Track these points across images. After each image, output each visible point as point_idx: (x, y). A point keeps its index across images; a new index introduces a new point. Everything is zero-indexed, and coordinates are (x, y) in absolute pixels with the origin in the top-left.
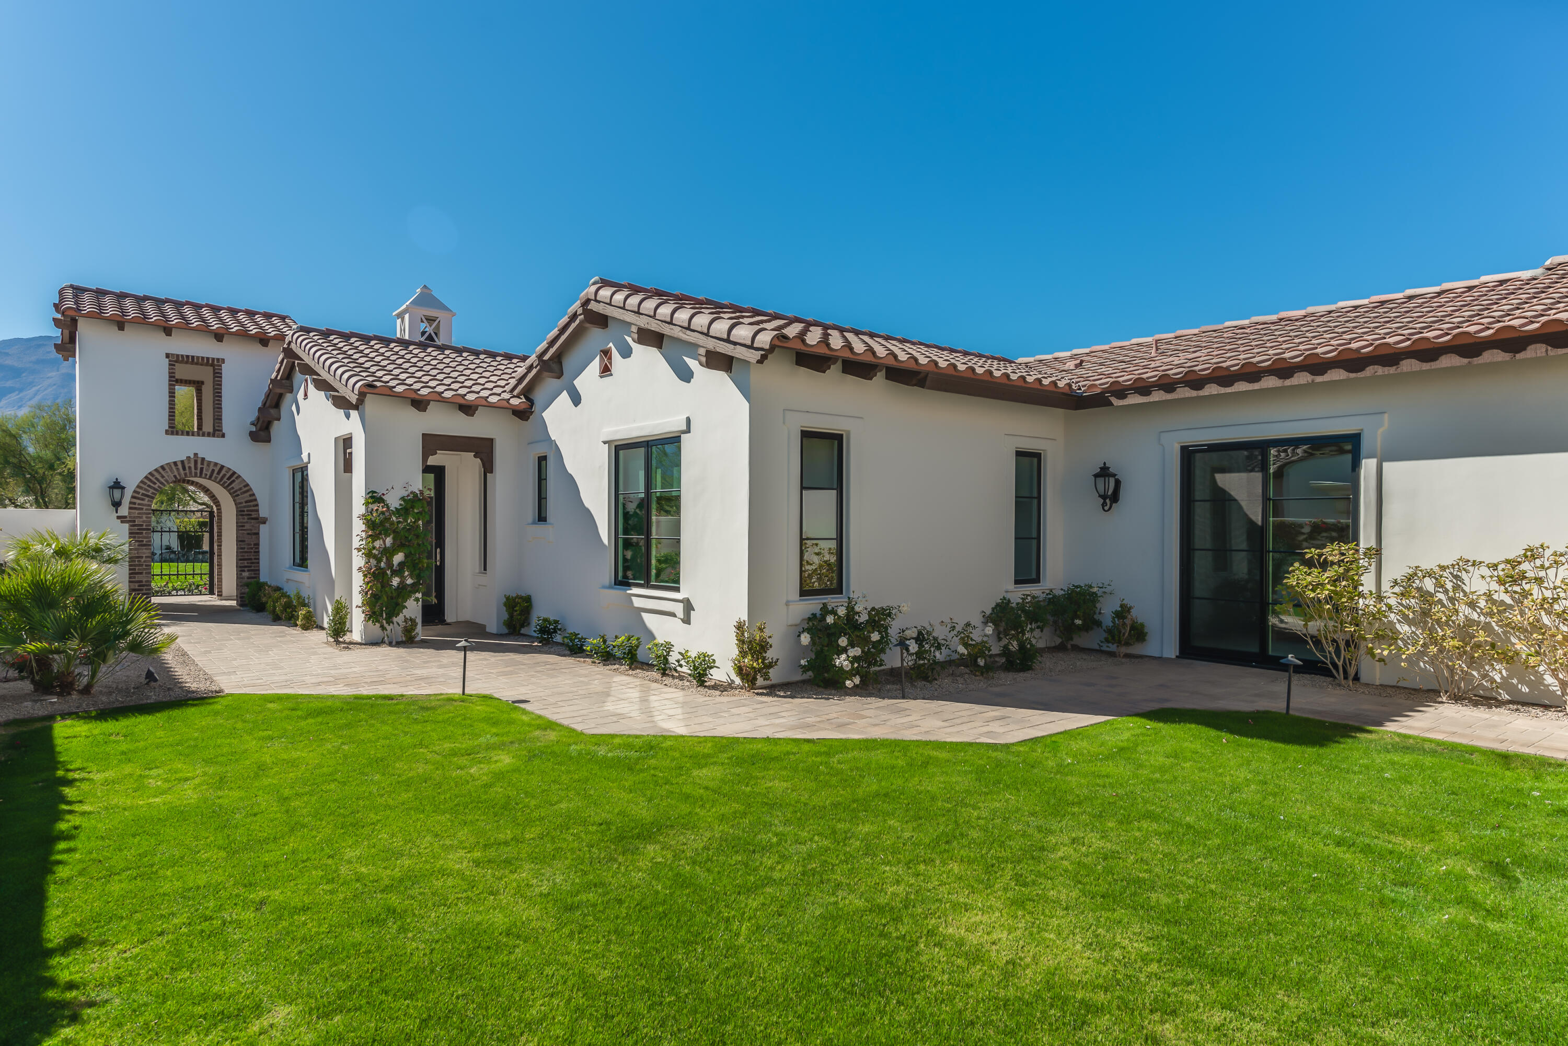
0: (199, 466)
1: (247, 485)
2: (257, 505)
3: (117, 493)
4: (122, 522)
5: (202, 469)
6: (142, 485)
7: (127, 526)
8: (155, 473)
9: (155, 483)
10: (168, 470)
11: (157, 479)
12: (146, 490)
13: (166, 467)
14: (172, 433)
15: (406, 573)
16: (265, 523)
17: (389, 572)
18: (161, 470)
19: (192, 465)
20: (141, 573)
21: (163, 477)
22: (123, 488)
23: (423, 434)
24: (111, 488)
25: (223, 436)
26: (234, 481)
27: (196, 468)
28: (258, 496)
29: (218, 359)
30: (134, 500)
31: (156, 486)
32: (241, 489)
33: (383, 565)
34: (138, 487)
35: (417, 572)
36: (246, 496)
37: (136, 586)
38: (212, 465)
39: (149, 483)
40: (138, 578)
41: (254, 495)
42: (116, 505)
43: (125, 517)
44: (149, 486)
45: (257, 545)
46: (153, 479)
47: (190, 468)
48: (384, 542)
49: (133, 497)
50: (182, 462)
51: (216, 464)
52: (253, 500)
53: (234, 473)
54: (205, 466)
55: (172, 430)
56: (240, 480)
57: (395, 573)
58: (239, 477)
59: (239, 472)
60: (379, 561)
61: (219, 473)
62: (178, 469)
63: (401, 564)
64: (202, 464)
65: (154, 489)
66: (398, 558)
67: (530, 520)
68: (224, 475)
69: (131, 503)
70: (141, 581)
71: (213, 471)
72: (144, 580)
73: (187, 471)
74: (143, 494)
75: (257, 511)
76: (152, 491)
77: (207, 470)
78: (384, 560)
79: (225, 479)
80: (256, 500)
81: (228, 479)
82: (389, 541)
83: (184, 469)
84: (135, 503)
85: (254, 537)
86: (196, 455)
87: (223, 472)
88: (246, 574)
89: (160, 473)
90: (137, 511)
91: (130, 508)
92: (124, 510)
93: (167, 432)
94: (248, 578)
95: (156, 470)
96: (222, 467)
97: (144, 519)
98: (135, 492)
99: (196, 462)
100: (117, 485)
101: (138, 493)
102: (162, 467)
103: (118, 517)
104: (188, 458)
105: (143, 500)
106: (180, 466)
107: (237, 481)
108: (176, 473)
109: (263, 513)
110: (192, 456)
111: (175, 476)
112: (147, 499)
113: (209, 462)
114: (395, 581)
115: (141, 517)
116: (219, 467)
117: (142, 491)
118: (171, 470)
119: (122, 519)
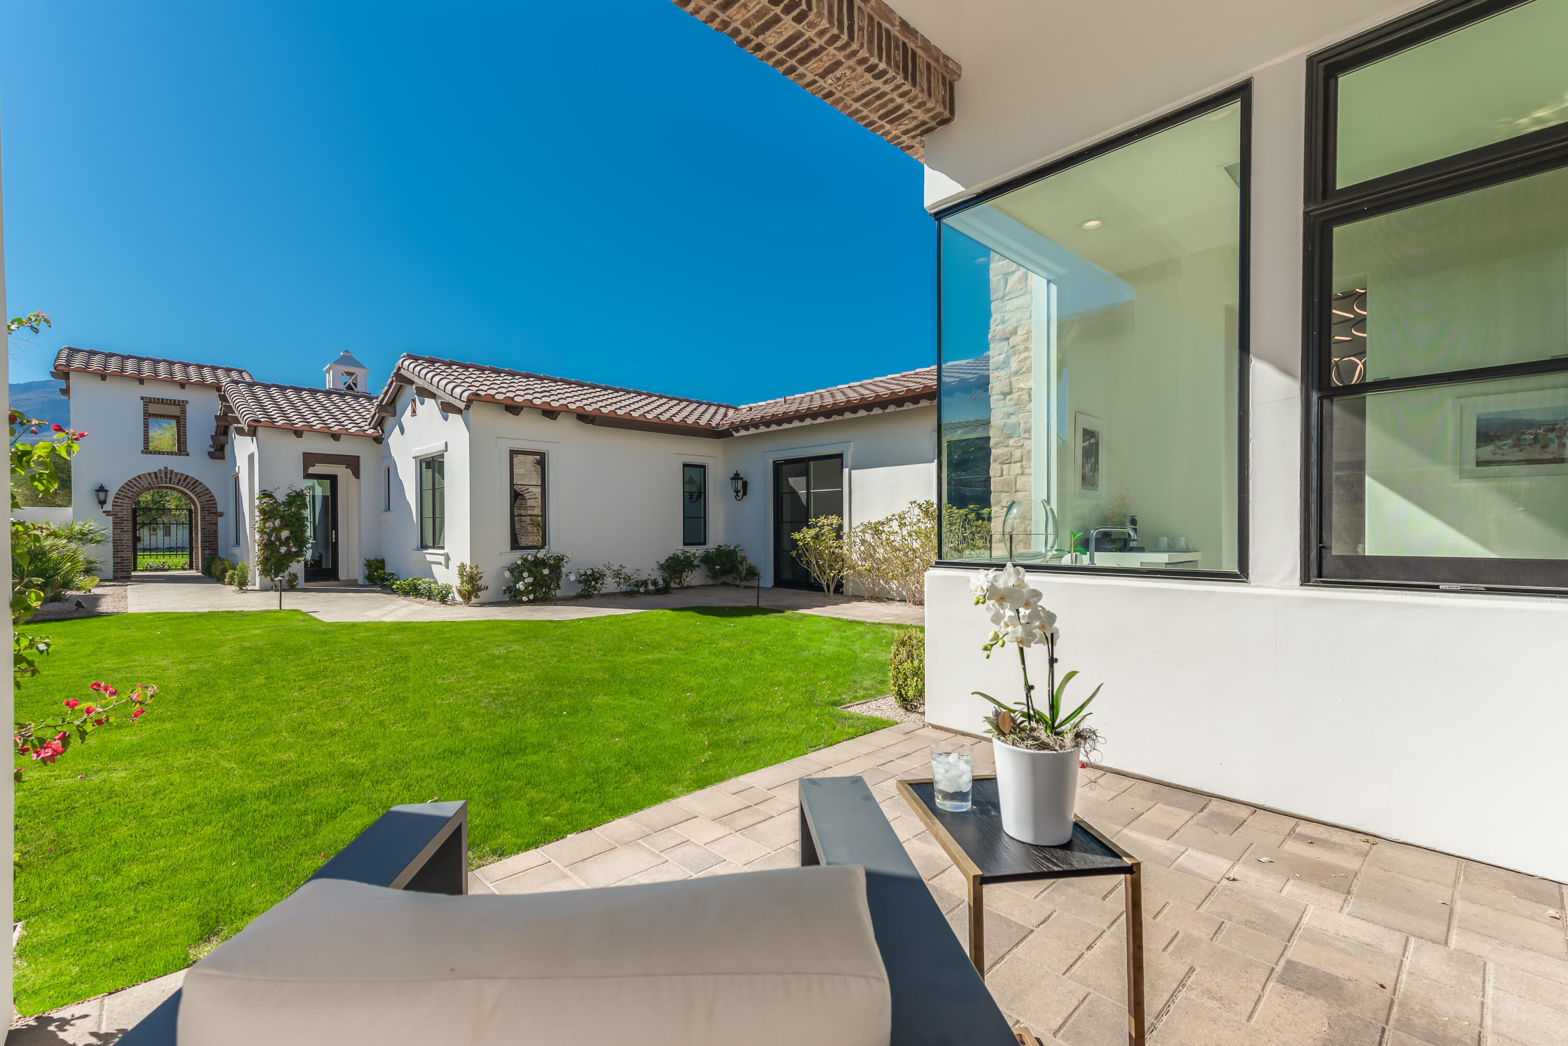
0: (169, 476)
1: (208, 489)
2: (216, 504)
3: (102, 495)
4: (107, 515)
5: (171, 478)
6: (122, 489)
7: (111, 518)
8: (133, 481)
9: (133, 488)
11: (134, 485)
12: (126, 493)
13: (142, 477)
14: (147, 453)
15: (291, 544)
16: (222, 516)
17: (277, 543)
18: (138, 479)
19: (163, 475)
20: (123, 551)
21: (140, 483)
22: (107, 491)
23: (304, 453)
24: (97, 491)
25: (188, 455)
26: (196, 487)
27: (166, 477)
28: (216, 497)
29: (183, 401)
30: (117, 500)
31: (134, 490)
32: (202, 492)
33: (273, 538)
34: (120, 490)
35: (299, 543)
36: (207, 497)
37: (119, 560)
38: (179, 474)
39: (128, 488)
40: (120, 554)
41: (213, 496)
42: (102, 503)
43: (110, 512)
44: (128, 490)
45: (216, 531)
46: (132, 485)
47: (161, 477)
48: (274, 524)
49: (115, 498)
50: (155, 473)
51: (182, 475)
52: (212, 500)
53: (197, 481)
54: (173, 476)
55: (146, 450)
56: (201, 486)
57: (282, 544)
58: (201, 483)
59: (200, 480)
60: (270, 535)
61: (185, 480)
62: (151, 478)
63: (287, 539)
64: (171, 474)
65: (133, 492)
66: (285, 534)
67: (383, 510)
68: (189, 483)
69: (114, 502)
70: (123, 556)
71: (180, 479)
73: (159, 479)
74: (124, 496)
75: (216, 507)
76: (130, 493)
77: (175, 478)
78: (274, 535)
79: (189, 485)
80: (214, 500)
81: (192, 485)
82: (277, 523)
83: (157, 478)
84: (117, 502)
85: (213, 526)
86: (166, 468)
87: (188, 480)
88: (207, 552)
89: (137, 481)
90: (118, 508)
91: (113, 505)
92: (108, 507)
93: (142, 452)
94: (209, 555)
95: (134, 479)
96: (187, 477)
97: (125, 513)
98: (117, 494)
99: (166, 473)
100: (102, 489)
101: (120, 495)
102: (139, 477)
103: (104, 512)
104: (160, 470)
105: (123, 499)
106: (153, 476)
107: (199, 487)
108: (150, 481)
109: (220, 509)
110: (163, 469)
111: (149, 483)
112: (127, 499)
113: (177, 474)
114: (283, 550)
115: (122, 512)
116: (184, 477)
117: (122, 494)
118: (146, 479)
119: (107, 513)
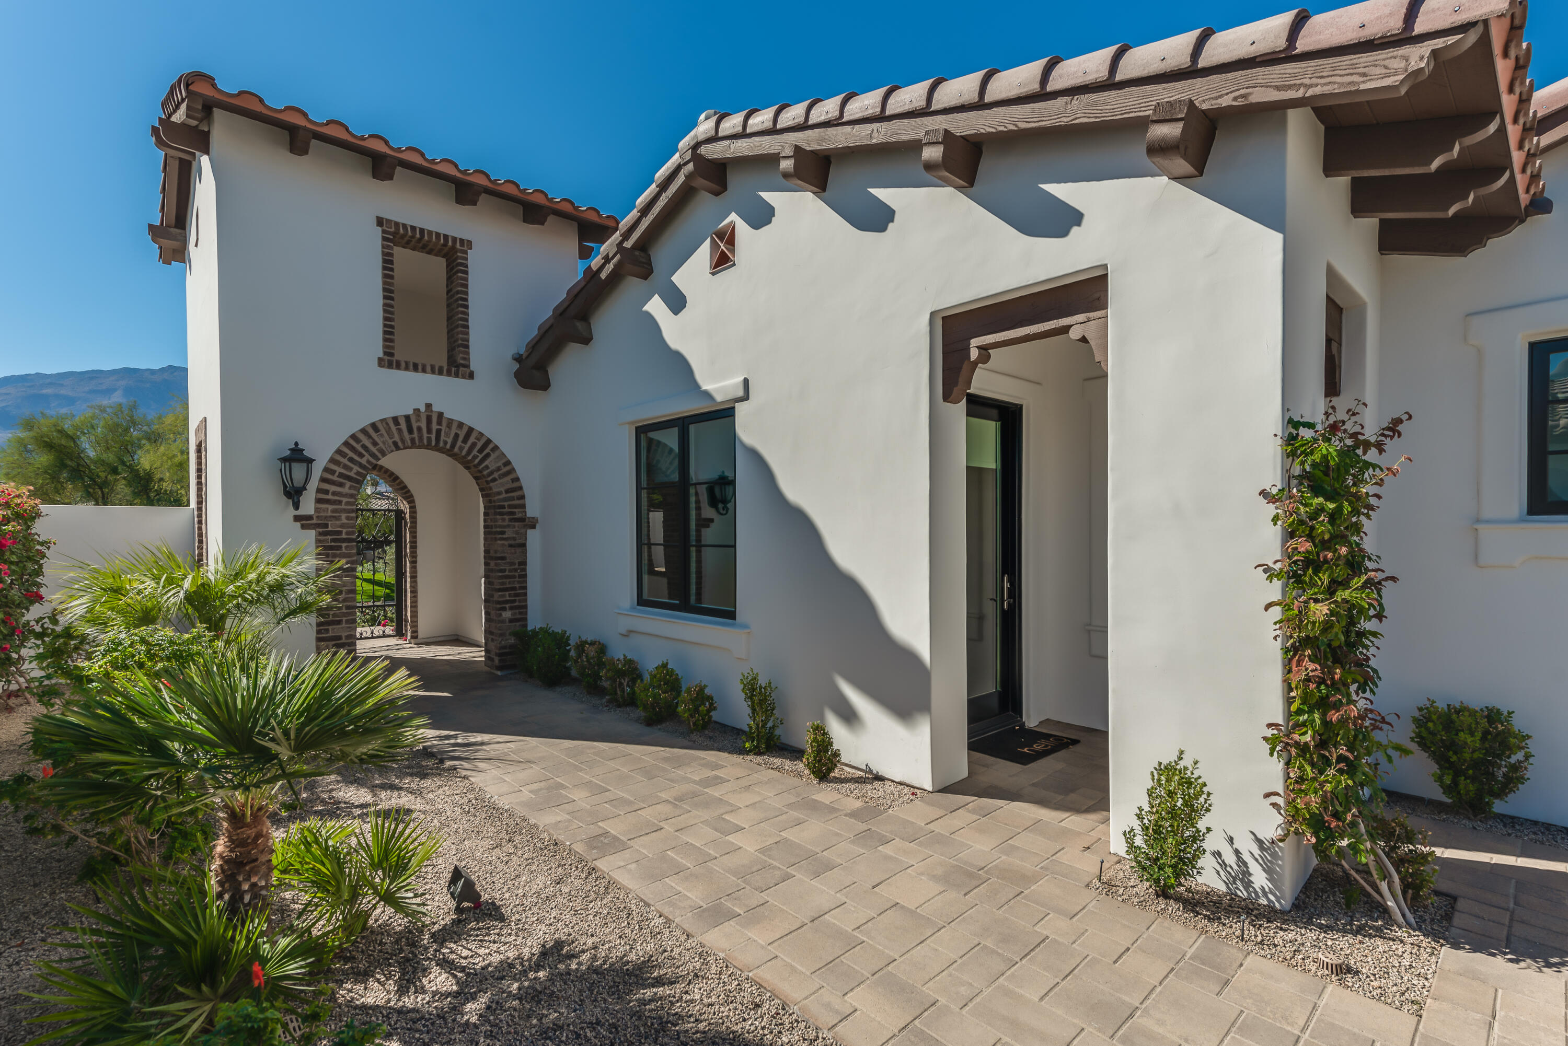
0: (435, 427)
1: (508, 463)
2: (523, 497)
3: (298, 471)
4: (303, 527)
5: (439, 433)
6: (338, 458)
7: (312, 533)
8: (361, 436)
9: (361, 455)
10: (383, 431)
11: (364, 447)
12: (346, 467)
13: (380, 426)
14: (390, 366)
16: (533, 527)
18: (371, 431)
19: (424, 425)
20: (339, 622)
21: (375, 444)
22: (310, 461)
24: (287, 461)
25: (471, 376)
26: (488, 455)
27: (429, 431)
28: (524, 482)
29: (462, 241)
30: (326, 486)
31: (363, 461)
32: (499, 469)
34: (332, 461)
36: (506, 482)
38: (454, 426)
39: (351, 454)
41: (517, 479)
42: (295, 494)
43: (309, 517)
44: (351, 460)
45: (523, 563)
46: (358, 447)
47: (419, 429)
49: (324, 480)
50: (407, 418)
51: (461, 425)
52: (516, 488)
53: (489, 441)
54: (444, 428)
55: (390, 360)
56: (497, 453)
58: (496, 448)
59: (496, 441)
61: (465, 441)
62: (400, 431)
64: (439, 423)
65: (361, 466)
68: (474, 445)
69: (319, 491)
70: (340, 638)
71: (457, 435)
72: (344, 635)
73: (416, 435)
74: (341, 475)
75: (524, 506)
76: (356, 468)
77: (447, 435)
79: (475, 452)
80: (521, 488)
81: (480, 451)
83: (410, 431)
84: (326, 492)
85: (519, 550)
86: (428, 406)
87: (472, 440)
88: (507, 615)
89: (369, 437)
90: (330, 507)
91: (318, 501)
92: (308, 506)
93: (381, 363)
94: (511, 621)
95: (363, 431)
96: (471, 430)
97: (344, 521)
98: (327, 469)
99: (429, 419)
100: (297, 456)
101: (333, 472)
102: (374, 426)
103: (297, 518)
104: (417, 411)
105: (341, 485)
106: (403, 426)
107: (493, 456)
108: (397, 438)
109: (532, 509)
110: (423, 409)
111: (394, 442)
112: (348, 484)
113: (450, 422)
115: (338, 518)
116: (465, 430)
117: (339, 470)
118: (389, 431)
119: (303, 521)
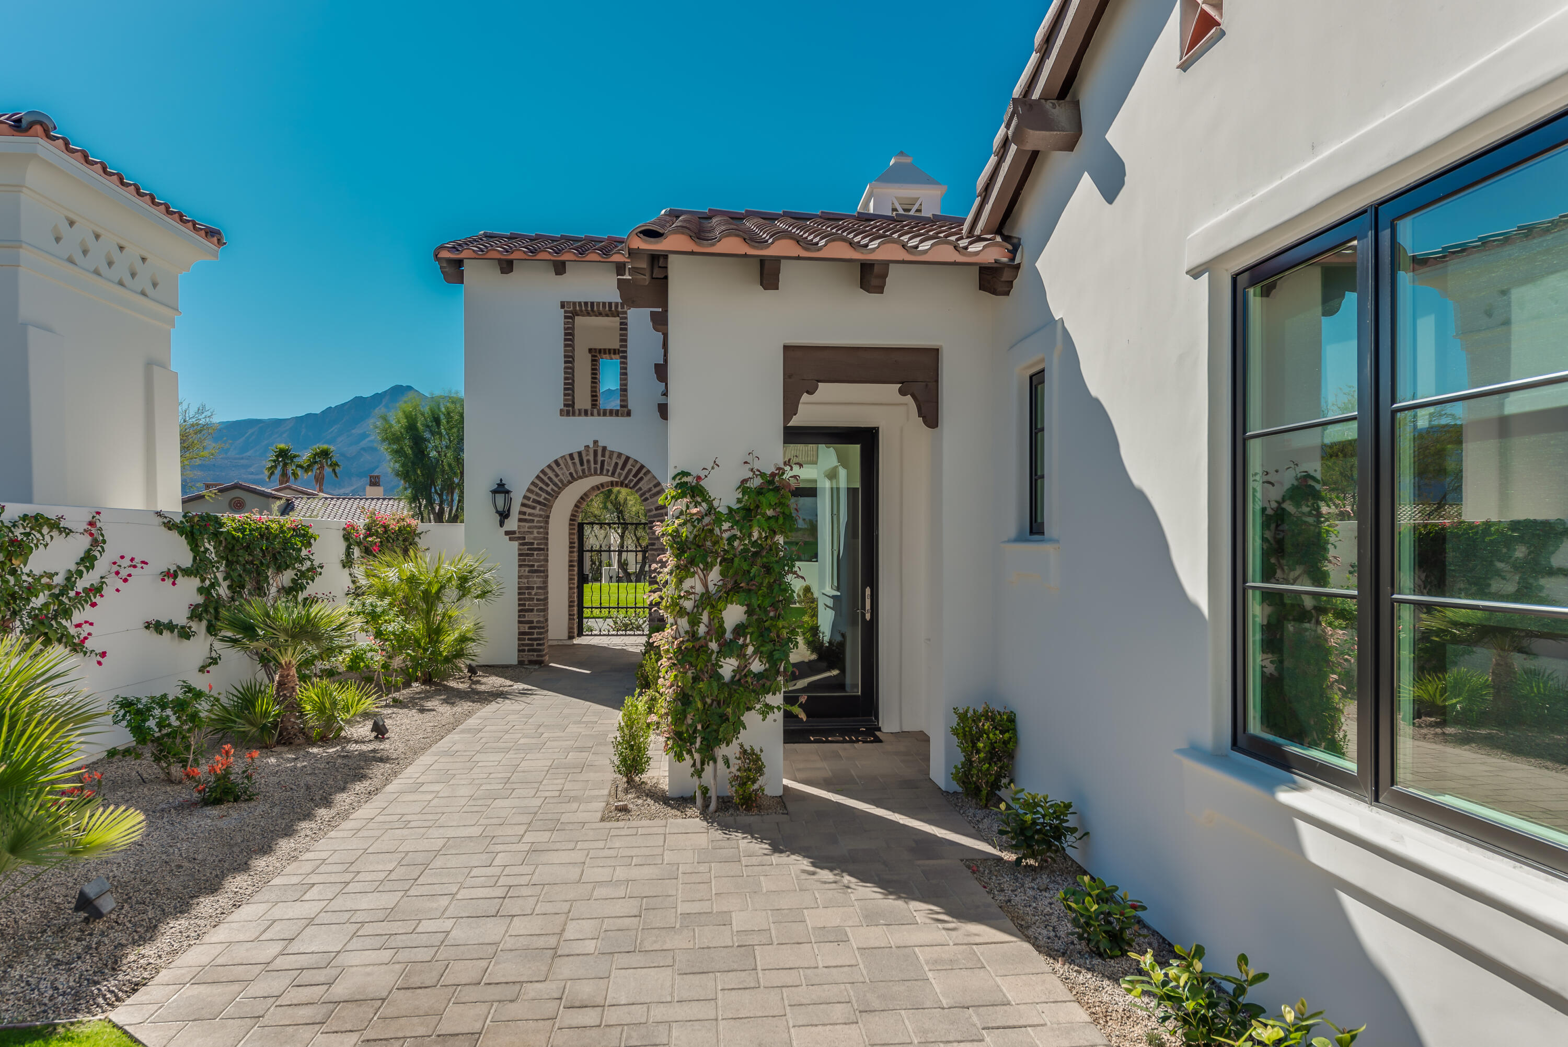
0: (600, 458)
1: (659, 484)
4: (511, 539)
5: (603, 462)
6: (533, 488)
7: (515, 544)
8: (548, 471)
9: (547, 485)
10: (563, 466)
11: (550, 478)
12: (537, 494)
13: (561, 462)
14: (568, 414)
15: (750, 650)
17: (714, 646)
18: (555, 466)
19: (591, 458)
20: (532, 610)
21: (557, 475)
22: (511, 492)
23: (786, 347)
24: (494, 492)
25: (629, 414)
26: (641, 479)
27: (595, 463)
30: (524, 509)
31: (549, 489)
32: (650, 490)
33: (702, 629)
34: (529, 490)
35: (769, 647)
36: (658, 501)
37: (526, 628)
38: (615, 456)
39: (541, 485)
40: (529, 616)
42: (504, 515)
43: (514, 532)
44: (541, 489)
46: (546, 479)
47: (588, 461)
49: (523, 505)
50: (580, 453)
51: (620, 455)
53: (642, 467)
54: (606, 459)
55: (569, 409)
56: (649, 476)
57: (728, 648)
58: (648, 472)
59: (648, 466)
60: (694, 622)
61: (623, 468)
62: (574, 464)
63: (739, 630)
64: (603, 455)
65: (548, 493)
66: (733, 614)
67: (1012, 532)
68: (630, 470)
69: (521, 513)
70: (532, 622)
71: (616, 464)
72: (535, 620)
73: (585, 467)
74: (534, 501)
76: (544, 495)
77: (609, 464)
78: (705, 618)
79: (631, 477)
81: (635, 476)
83: (582, 464)
84: (524, 513)
86: (596, 442)
87: (628, 467)
89: (553, 470)
90: (527, 525)
91: (520, 520)
92: (512, 524)
93: (562, 413)
95: (549, 466)
96: (628, 458)
97: (536, 535)
98: (525, 497)
99: (595, 452)
100: (501, 489)
101: (529, 499)
102: (556, 462)
103: (507, 533)
104: (587, 447)
105: (534, 508)
106: (577, 460)
107: (646, 479)
108: (572, 470)
110: (591, 445)
111: (571, 474)
112: (539, 507)
113: (612, 453)
114: (728, 666)
115: (531, 533)
116: (623, 458)
117: (533, 496)
118: (566, 465)
119: (510, 535)
